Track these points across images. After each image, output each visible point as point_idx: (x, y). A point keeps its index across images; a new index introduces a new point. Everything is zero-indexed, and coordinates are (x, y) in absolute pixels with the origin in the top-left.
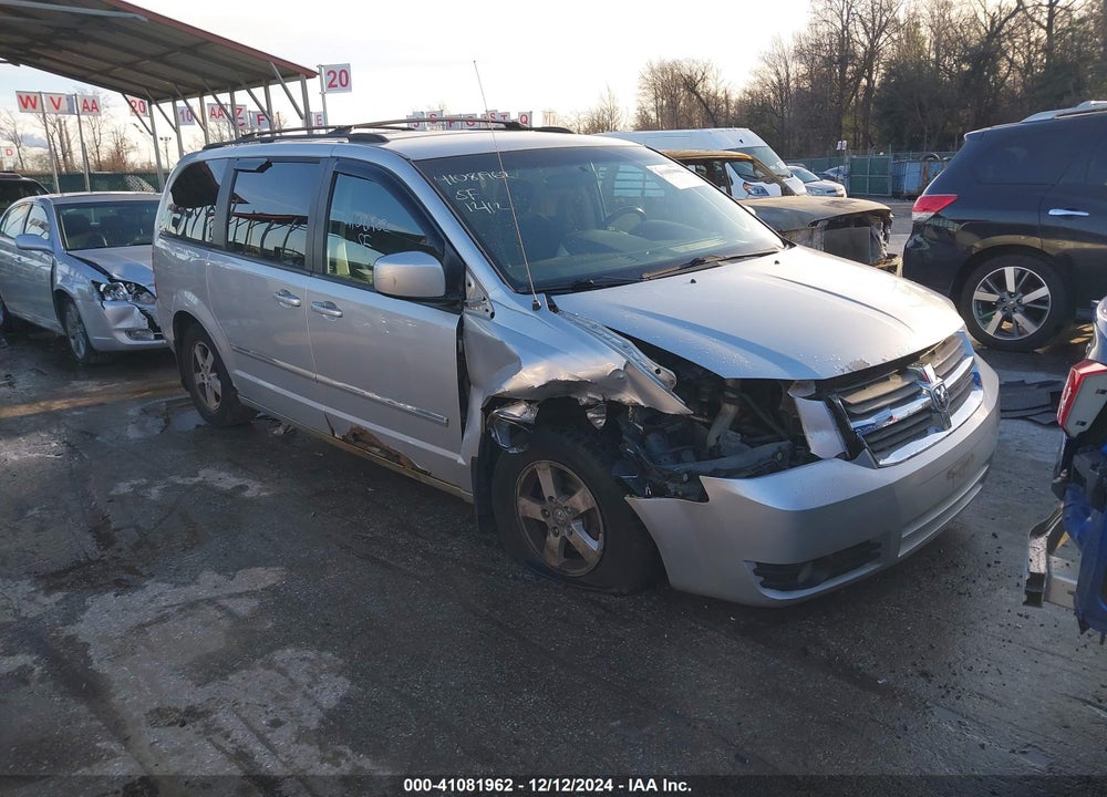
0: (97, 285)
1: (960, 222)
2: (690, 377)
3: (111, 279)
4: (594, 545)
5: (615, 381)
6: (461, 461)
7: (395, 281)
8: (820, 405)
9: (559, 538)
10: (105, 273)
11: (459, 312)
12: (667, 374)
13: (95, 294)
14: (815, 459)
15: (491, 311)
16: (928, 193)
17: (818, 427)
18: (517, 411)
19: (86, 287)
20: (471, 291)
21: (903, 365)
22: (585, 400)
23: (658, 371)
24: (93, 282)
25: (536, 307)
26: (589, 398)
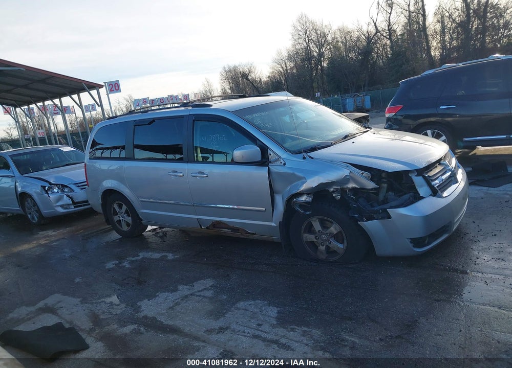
0: (44, 187)
1: (402, 116)
2: (375, 174)
3: (50, 184)
4: (341, 246)
5: (346, 180)
6: (273, 224)
7: (243, 157)
8: (421, 178)
9: (324, 247)
10: (47, 181)
11: (267, 165)
12: (366, 174)
13: (44, 192)
14: (423, 198)
15: (283, 162)
16: (390, 106)
17: (421, 186)
18: (304, 198)
19: (39, 190)
20: (272, 157)
21: (439, 162)
22: (332, 190)
23: (362, 174)
24: (42, 186)
25: (304, 158)
26: (334, 188)
